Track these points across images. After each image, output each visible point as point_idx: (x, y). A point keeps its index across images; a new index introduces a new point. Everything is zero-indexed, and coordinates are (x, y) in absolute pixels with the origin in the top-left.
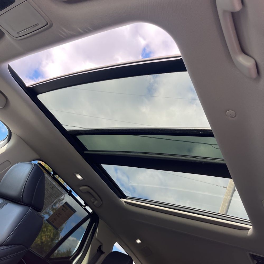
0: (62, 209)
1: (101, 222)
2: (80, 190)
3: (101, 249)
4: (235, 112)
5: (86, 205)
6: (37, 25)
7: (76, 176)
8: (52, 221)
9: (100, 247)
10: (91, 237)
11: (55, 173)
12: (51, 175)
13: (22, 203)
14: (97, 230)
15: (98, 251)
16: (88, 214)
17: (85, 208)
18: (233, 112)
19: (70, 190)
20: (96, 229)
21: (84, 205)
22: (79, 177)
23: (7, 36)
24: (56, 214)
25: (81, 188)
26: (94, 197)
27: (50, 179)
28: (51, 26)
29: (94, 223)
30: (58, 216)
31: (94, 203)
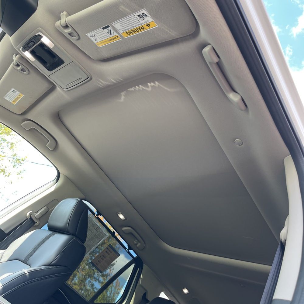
0: (106, 252)
1: (145, 267)
2: (123, 231)
3: (146, 297)
4: (241, 140)
5: (130, 248)
6: (81, 78)
7: (118, 216)
8: (96, 264)
9: (145, 295)
10: (135, 284)
11: (99, 213)
12: (95, 215)
13: (68, 233)
14: (142, 276)
15: (142, 298)
16: (132, 259)
17: (129, 251)
18: (240, 140)
19: (114, 231)
20: (140, 275)
21: (128, 248)
22: (121, 217)
23: (58, 88)
24: (100, 257)
25: (124, 229)
26: (137, 239)
27: (94, 219)
28: (91, 79)
29: (139, 269)
30: (102, 258)
31: (137, 246)
